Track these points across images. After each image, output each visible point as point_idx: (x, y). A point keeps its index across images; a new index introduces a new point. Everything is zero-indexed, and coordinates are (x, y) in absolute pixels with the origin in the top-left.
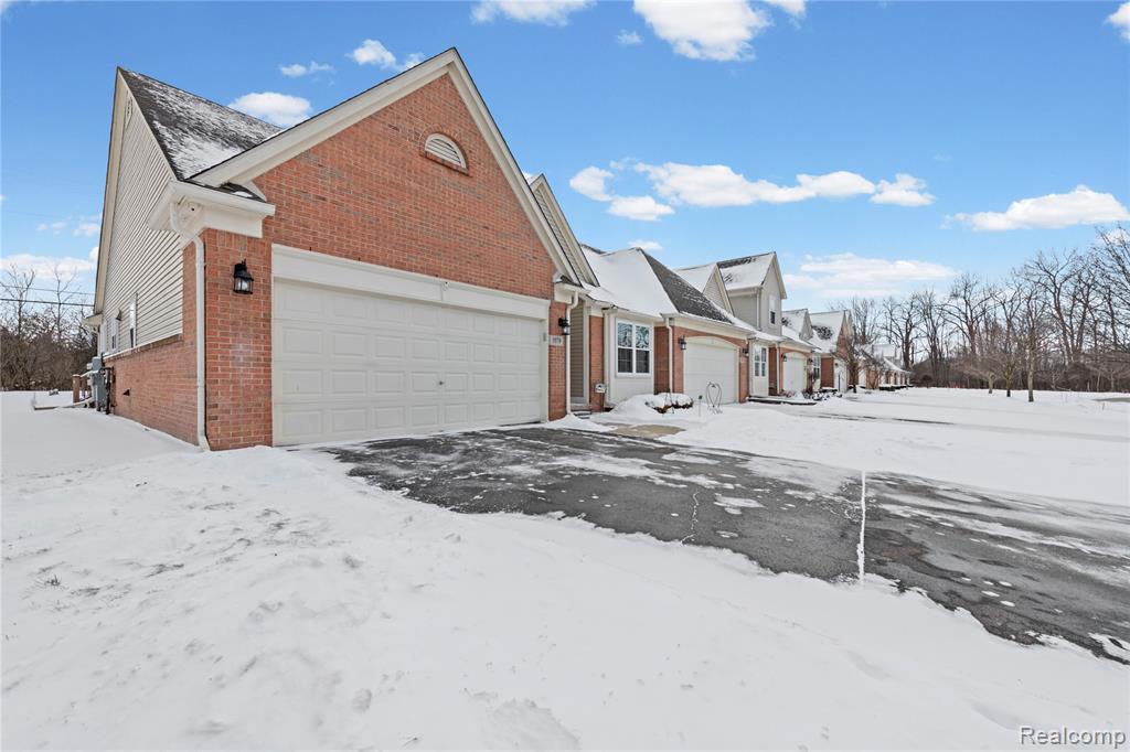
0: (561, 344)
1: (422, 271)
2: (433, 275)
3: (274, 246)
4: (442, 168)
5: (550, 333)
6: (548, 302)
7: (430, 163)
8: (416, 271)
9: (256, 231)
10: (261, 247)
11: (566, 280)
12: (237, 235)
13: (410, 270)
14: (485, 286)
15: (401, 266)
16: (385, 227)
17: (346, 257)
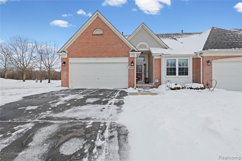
0: (133, 68)
1: (92, 57)
2: (94, 57)
3: (69, 58)
4: (96, 36)
5: (129, 66)
6: (128, 58)
7: (94, 36)
8: (91, 57)
9: (66, 57)
10: (67, 59)
11: (134, 51)
12: (64, 58)
13: (90, 57)
14: (107, 57)
15: (88, 57)
16: (85, 51)
17: (79, 57)
